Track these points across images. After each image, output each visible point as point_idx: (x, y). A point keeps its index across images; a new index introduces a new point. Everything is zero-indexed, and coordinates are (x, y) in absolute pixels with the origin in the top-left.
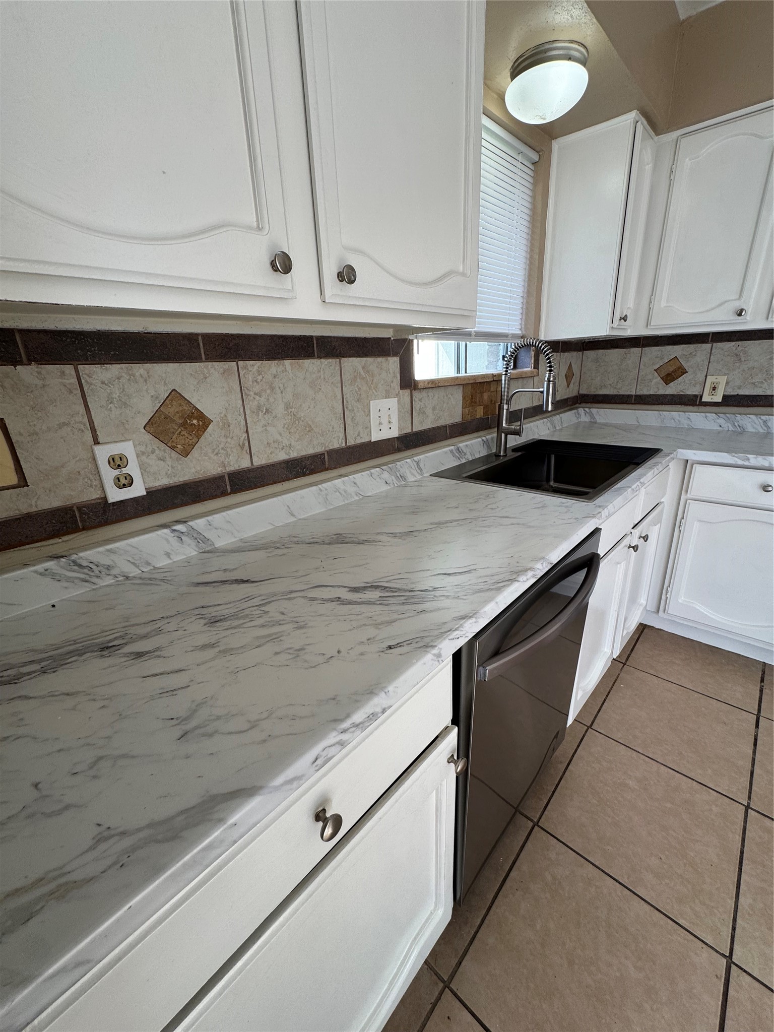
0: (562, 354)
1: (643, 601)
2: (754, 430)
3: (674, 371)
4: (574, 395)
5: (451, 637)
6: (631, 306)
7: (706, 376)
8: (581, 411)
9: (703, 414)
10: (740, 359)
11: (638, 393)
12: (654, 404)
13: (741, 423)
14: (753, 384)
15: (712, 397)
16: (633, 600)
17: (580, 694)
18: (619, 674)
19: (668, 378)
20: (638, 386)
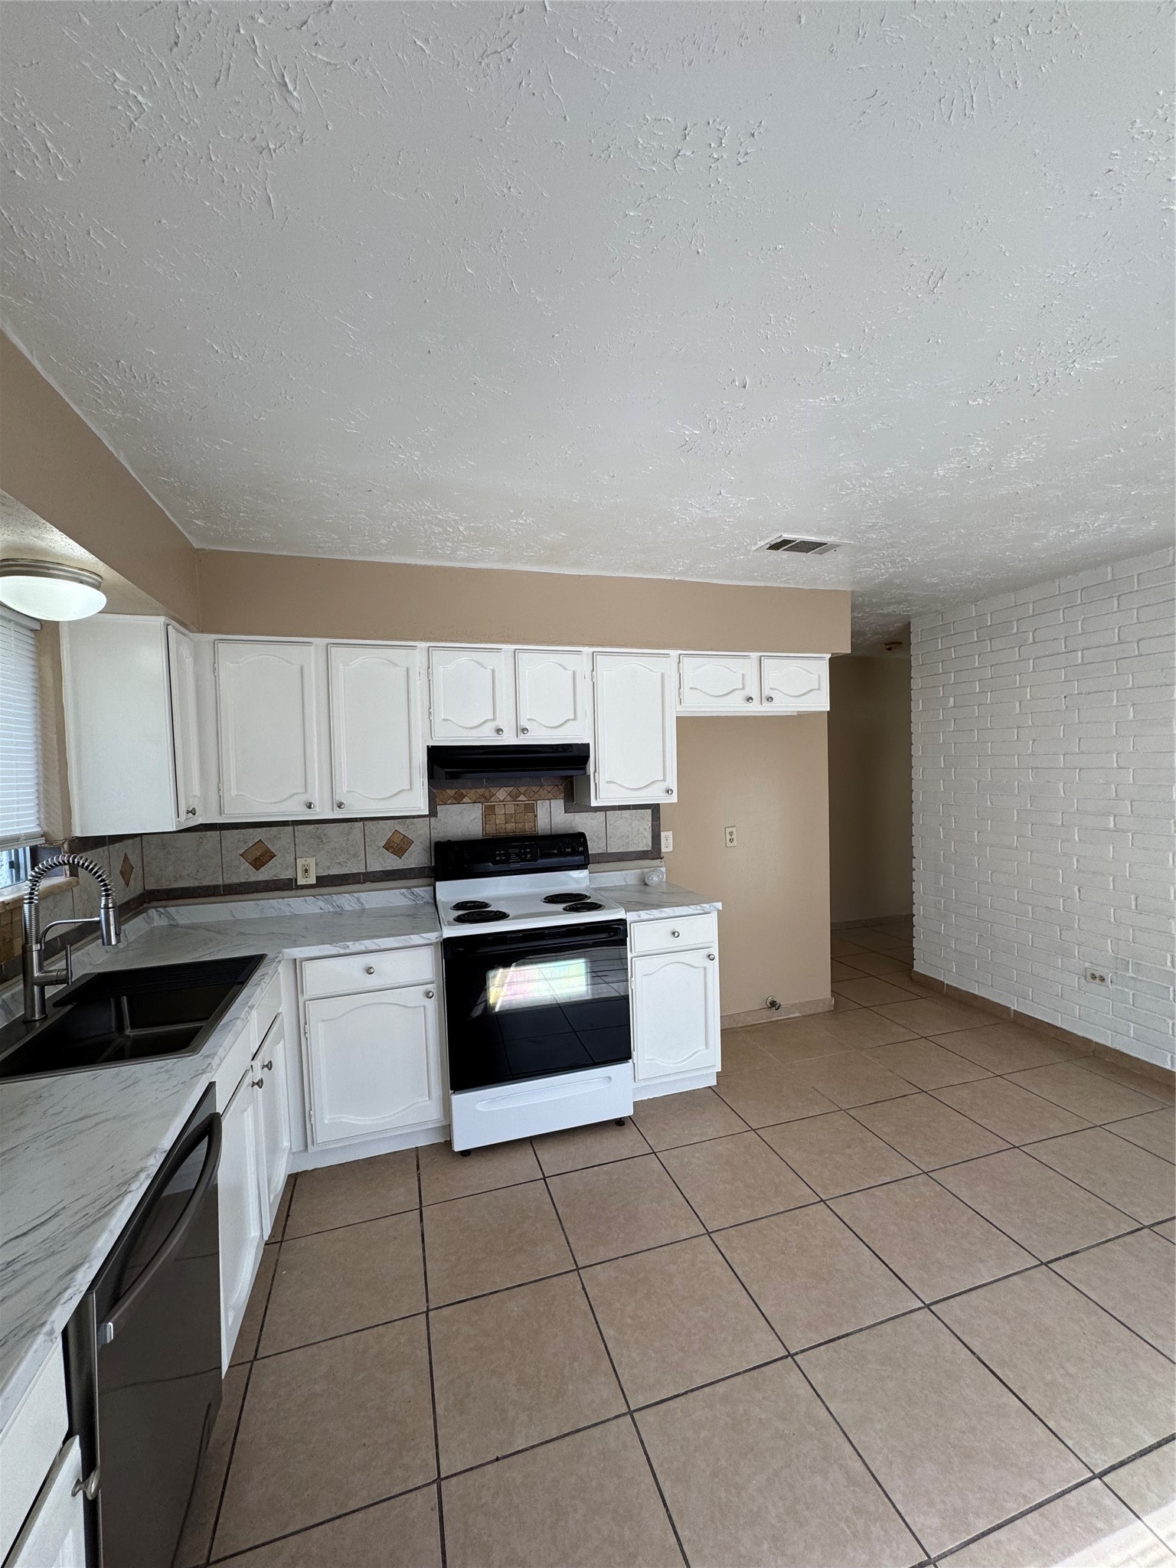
0: (111, 846)
1: (286, 1144)
2: (351, 909)
3: (262, 855)
4: (138, 893)
5: (63, 1301)
6: (197, 794)
7: (296, 859)
8: (152, 912)
9: (302, 898)
10: (322, 841)
11: (226, 883)
12: (248, 893)
13: (338, 903)
14: (339, 863)
15: (306, 879)
16: (273, 1148)
17: (231, 1314)
18: (277, 1260)
19: (258, 863)
20: (225, 874)
